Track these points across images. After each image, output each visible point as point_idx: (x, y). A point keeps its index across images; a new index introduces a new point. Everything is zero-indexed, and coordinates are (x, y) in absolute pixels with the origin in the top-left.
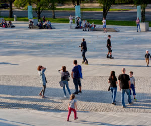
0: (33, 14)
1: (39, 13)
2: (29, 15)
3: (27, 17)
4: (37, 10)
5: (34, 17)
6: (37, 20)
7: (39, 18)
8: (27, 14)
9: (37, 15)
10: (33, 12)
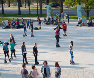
0: (82, 12)
1: (88, 12)
2: (78, 13)
3: (77, 15)
4: (86, 9)
5: (83, 15)
6: (85, 18)
7: (88, 16)
8: (77, 12)
9: (86, 14)
10: (82, 11)
